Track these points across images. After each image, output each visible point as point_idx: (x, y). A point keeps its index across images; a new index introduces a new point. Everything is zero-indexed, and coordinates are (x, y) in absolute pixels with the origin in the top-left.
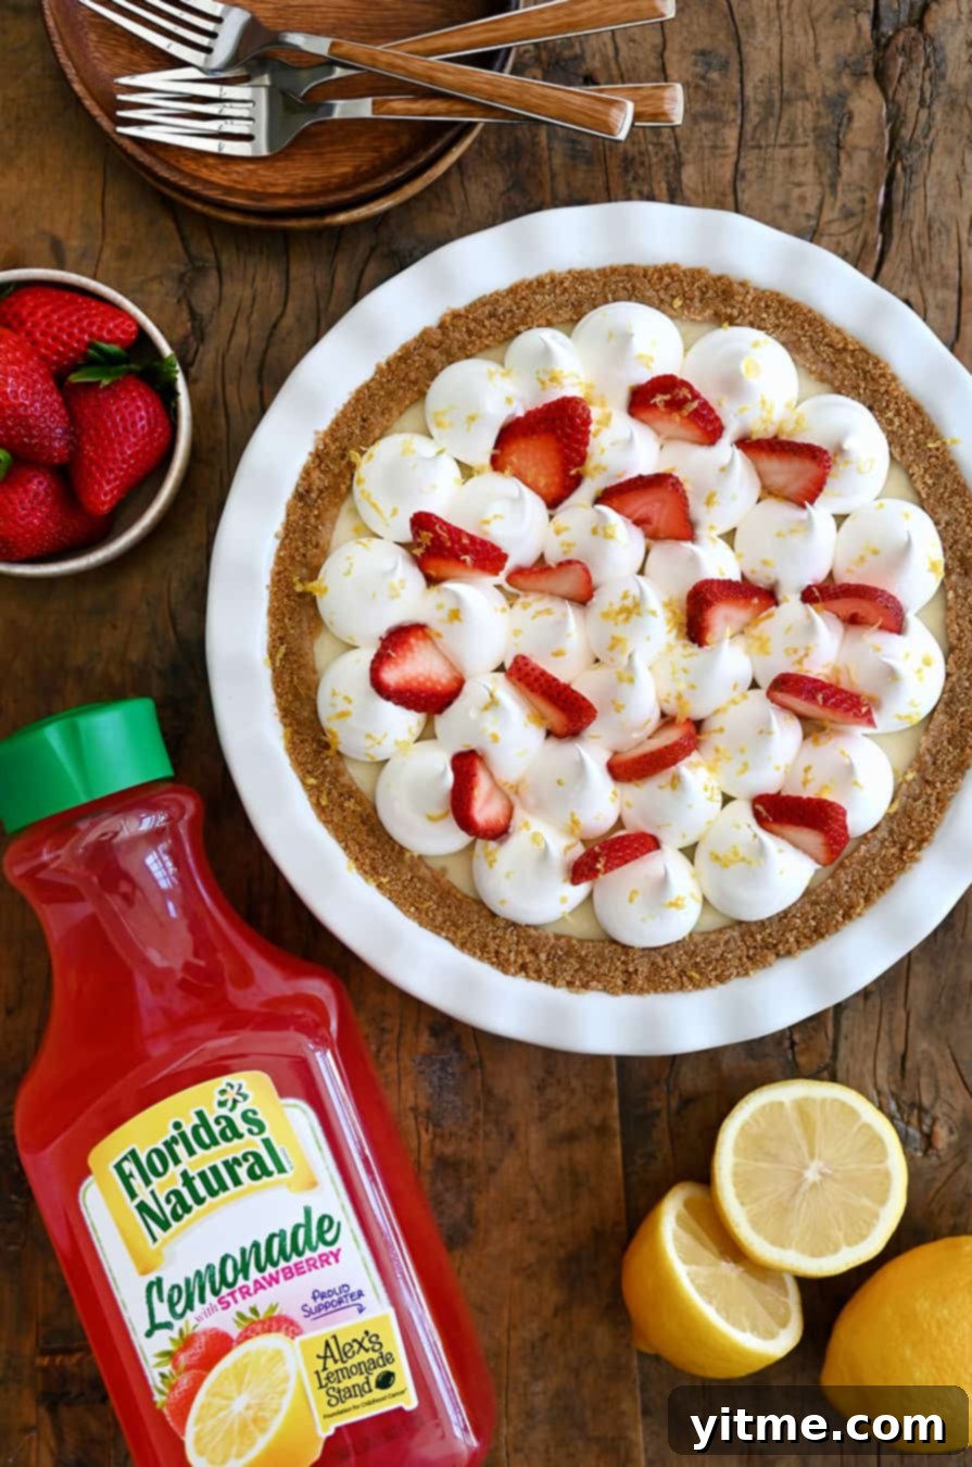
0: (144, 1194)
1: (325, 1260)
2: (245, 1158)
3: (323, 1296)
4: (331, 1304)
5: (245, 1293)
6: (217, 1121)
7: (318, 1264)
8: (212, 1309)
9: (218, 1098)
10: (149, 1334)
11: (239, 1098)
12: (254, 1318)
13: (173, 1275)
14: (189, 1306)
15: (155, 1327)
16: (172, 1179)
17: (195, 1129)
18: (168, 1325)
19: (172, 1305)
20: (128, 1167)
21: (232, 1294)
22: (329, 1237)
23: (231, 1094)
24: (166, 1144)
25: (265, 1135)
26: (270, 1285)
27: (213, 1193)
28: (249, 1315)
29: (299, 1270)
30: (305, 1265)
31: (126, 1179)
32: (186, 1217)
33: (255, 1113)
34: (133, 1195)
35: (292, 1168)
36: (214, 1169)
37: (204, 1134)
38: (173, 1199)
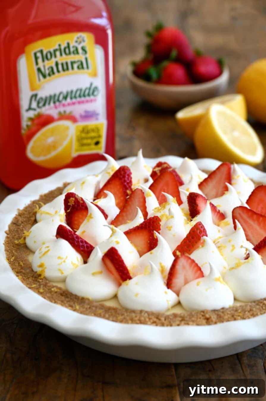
0: (41, 65)
1: (92, 101)
2: (78, 61)
3: (87, 112)
4: (88, 116)
5: (64, 105)
6: (73, 47)
8: (51, 109)
9: (76, 39)
10: (27, 110)
11: (82, 41)
12: (64, 114)
13: (43, 94)
14: (44, 105)
15: (30, 109)
16: (52, 63)
17: (65, 48)
18: (34, 110)
19: (38, 103)
20: (39, 55)
21: (60, 105)
22: (95, 94)
23: (80, 39)
24: (54, 50)
25: (87, 55)
26: (73, 105)
27: (64, 70)
29: (83, 102)
31: (36, 58)
32: (52, 76)
33: (86, 47)
34: (37, 63)
35: (91, 68)
36: (67, 63)
37: (67, 50)
38: (50, 69)
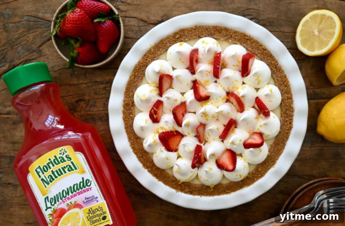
0: (42, 176)
1: (88, 190)
2: (67, 166)
3: (88, 199)
4: (90, 200)
5: (69, 199)
6: (59, 158)
7: (86, 191)
8: (61, 203)
9: (59, 152)
10: (46, 210)
11: (65, 152)
12: (71, 205)
13: (51, 196)
14: (55, 203)
15: (47, 208)
16: (49, 172)
17: (54, 160)
18: (50, 208)
19: (51, 203)
20: (38, 170)
21: (65, 199)
22: (89, 184)
23: (63, 151)
24: (47, 164)
25: (72, 161)
26: (75, 197)
27: (59, 175)
28: (70, 204)
29: (81, 193)
30: (83, 191)
31: (38, 173)
32: (53, 181)
33: (69, 155)
34: (40, 177)
35: (79, 168)
36: (59, 170)
37: (56, 161)
38: (50, 177)
